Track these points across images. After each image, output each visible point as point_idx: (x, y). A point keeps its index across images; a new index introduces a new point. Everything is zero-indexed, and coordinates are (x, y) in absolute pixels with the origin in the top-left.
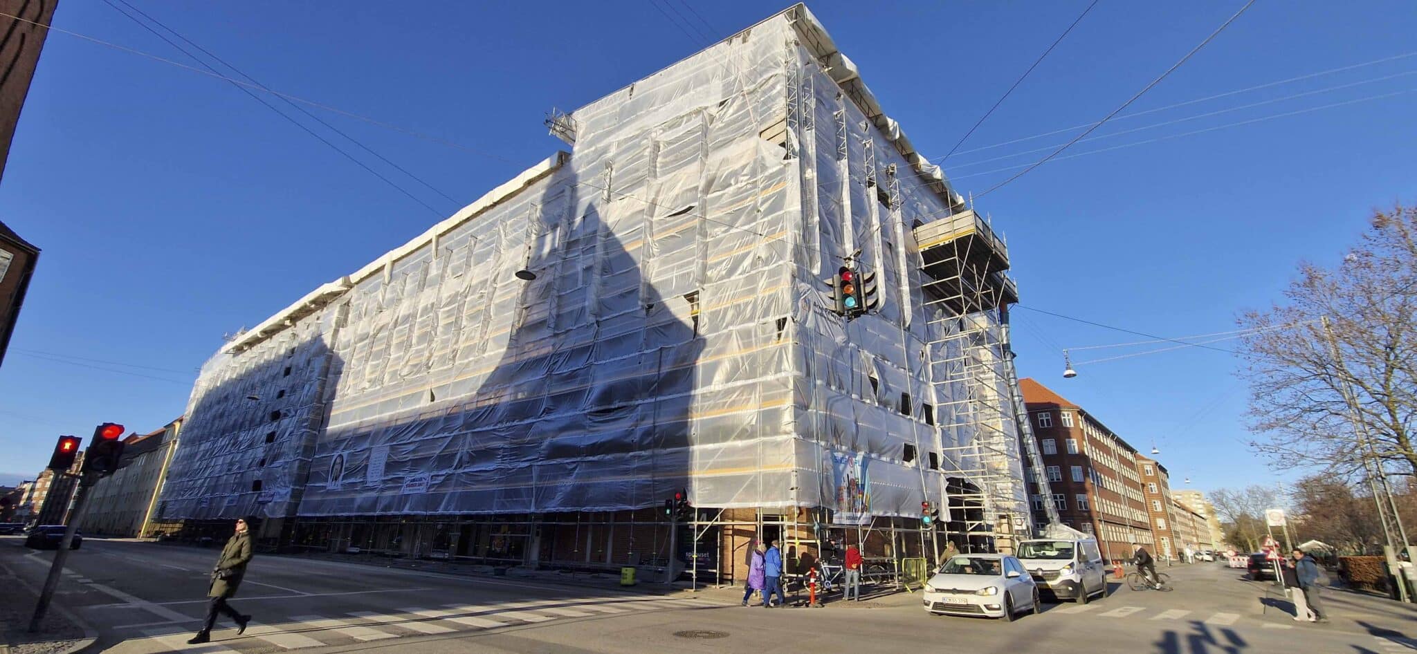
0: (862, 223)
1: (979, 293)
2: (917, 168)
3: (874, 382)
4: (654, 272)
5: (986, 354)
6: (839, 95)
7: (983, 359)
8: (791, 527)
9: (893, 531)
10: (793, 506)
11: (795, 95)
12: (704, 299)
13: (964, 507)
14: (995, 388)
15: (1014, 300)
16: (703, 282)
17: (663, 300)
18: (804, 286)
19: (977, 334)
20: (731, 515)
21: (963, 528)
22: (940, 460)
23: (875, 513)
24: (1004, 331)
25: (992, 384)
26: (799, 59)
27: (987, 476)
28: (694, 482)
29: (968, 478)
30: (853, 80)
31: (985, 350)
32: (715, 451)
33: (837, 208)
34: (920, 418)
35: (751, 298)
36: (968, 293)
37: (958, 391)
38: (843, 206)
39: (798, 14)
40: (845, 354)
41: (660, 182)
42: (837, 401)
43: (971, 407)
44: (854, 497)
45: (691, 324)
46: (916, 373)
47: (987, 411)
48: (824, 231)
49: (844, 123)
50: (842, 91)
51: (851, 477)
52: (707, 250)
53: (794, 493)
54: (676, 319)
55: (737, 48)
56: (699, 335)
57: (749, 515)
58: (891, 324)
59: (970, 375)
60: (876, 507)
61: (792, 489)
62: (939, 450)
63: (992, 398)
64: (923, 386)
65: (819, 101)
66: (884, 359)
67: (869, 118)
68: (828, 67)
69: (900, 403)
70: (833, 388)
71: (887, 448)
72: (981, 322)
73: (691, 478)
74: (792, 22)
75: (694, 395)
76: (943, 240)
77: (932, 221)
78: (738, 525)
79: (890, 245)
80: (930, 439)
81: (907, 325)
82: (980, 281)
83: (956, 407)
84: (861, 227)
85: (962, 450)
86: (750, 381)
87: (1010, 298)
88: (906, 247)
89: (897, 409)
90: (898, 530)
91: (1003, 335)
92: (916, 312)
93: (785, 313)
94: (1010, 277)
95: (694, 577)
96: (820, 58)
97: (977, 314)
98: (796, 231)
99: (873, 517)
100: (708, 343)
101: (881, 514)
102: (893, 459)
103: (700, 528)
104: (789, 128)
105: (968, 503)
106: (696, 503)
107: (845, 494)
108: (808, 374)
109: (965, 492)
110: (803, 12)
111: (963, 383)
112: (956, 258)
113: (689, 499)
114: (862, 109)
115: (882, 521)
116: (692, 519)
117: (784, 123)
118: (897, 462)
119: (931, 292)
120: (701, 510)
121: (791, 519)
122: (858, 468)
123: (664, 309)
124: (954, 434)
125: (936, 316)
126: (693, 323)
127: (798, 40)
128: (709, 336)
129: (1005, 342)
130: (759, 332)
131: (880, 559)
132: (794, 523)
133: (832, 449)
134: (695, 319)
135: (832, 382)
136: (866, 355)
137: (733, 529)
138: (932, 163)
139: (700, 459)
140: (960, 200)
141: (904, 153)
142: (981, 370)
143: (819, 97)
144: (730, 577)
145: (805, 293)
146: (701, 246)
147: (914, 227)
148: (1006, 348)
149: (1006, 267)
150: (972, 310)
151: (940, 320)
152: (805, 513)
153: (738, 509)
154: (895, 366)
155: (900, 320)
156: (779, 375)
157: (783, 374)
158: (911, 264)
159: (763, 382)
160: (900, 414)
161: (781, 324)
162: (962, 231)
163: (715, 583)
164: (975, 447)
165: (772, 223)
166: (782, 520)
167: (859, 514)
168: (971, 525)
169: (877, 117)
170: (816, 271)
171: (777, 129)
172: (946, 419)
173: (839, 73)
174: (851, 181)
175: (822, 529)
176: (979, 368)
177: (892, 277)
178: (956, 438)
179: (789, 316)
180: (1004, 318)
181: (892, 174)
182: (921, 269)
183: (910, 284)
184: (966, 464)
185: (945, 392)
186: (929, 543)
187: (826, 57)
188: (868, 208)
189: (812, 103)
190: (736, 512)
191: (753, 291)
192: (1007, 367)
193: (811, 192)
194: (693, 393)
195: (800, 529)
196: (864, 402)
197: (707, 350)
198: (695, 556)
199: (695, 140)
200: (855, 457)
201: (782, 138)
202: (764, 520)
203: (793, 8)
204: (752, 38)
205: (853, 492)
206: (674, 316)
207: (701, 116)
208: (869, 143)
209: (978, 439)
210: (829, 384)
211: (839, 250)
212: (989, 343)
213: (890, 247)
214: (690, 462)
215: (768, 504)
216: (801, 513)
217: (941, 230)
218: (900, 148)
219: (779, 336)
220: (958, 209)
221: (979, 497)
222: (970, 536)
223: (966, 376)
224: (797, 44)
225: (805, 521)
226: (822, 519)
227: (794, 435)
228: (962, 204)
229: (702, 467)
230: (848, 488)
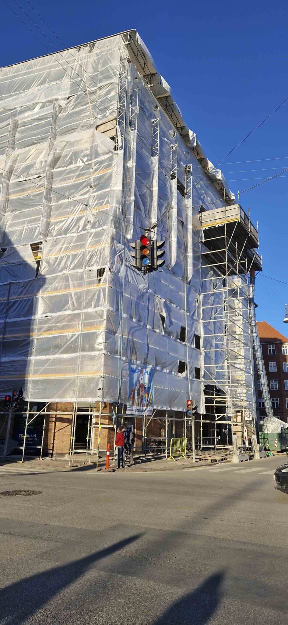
0: (165, 205)
1: (237, 262)
2: (206, 170)
3: (163, 319)
4: (8, 223)
5: (238, 304)
6: (157, 107)
7: (236, 307)
8: (97, 417)
9: (167, 419)
10: (99, 402)
11: (124, 101)
12: (45, 249)
13: (215, 405)
14: (242, 327)
15: (260, 269)
16: (46, 235)
17: (15, 246)
18: (120, 246)
19: (234, 290)
20: (55, 407)
21: (213, 418)
22: (202, 373)
23: (155, 407)
24: (251, 289)
25: (240, 324)
26: (129, 74)
27: (231, 385)
28: (29, 383)
29: (219, 386)
30: (167, 97)
31: (238, 301)
32: (47, 360)
33: (148, 192)
34: (191, 344)
35: (81, 251)
36: (230, 261)
37: (218, 327)
38: (152, 191)
39: (132, 38)
40: (144, 298)
41: (17, 153)
42: (137, 330)
43: (225, 338)
44: (142, 396)
45: (35, 266)
46: (192, 313)
47: (235, 342)
48: (137, 207)
49: (159, 129)
50: (159, 104)
51: (141, 382)
52: (50, 212)
53: (100, 393)
54: (25, 261)
55: (84, 55)
56: (41, 275)
57: (67, 407)
58: (178, 279)
59: (226, 317)
60: (157, 403)
61: (99, 389)
62: (202, 366)
63: (239, 333)
64: (195, 323)
65: (142, 109)
66: (171, 302)
67: (177, 128)
68: (151, 83)
69: (179, 333)
70: (134, 320)
71: (167, 364)
72: (237, 282)
73: (27, 380)
74: (126, 43)
75: (34, 319)
76: (218, 223)
77: (212, 209)
78: (60, 414)
79: (183, 223)
80: (197, 359)
81: (189, 280)
82: (239, 254)
83: (216, 338)
84: (164, 208)
85: (217, 367)
86: (76, 312)
87: (257, 267)
88: (193, 225)
89: (177, 337)
90: (170, 419)
91: (250, 292)
92: (196, 272)
93: (104, 265)
94: (259, 253)
95: (23, 452)
96: (145, 76)
97: (236, 276)
98: (117, 206)
99: (154, 410)
100: (48, 281)
101: (159, 408)
102: (171, 371)
103: (31, 416)
104: (118, 127)
105: (217, 402)
106: (29, 399)
107: (136, 394)
108: (118, 309)
109: (216, 395)
110: (135, 37)
111: (221, 322)
112: (225, 236)
113: (24, 395)
114: (172, 120)
115: (161, 413)
116: (26, 410)
117: (115, 122)
118: (173, 373)
119: (207, 259)
120: (32, 403)
121: (98, 411)
122: (147, 377)
123: (15, 253)
124: (213, 356)
125: (209, 276)
126: (36, 266)
127: (130, 58)
128: (48, 276)
129: (251, 297)
130: (85, 276)
131: (157, 438)
132: (99, 414)
133: (130, 362)
134: (38, 263)
135: (134, 315)
136: (160, 300)
137: (56, 417)
138: (217, 167)
139: (34, 366)
140: (233, 198)
141: (199, 158)
142: (234, 314)
143: (142, 106)
144: (51, 452)
145: (120, 252)
146: (46, 208)
147: (200, 212)
148: (251, 300)
149: (256, 246)
150: (232, 273)
151: (211, 278)
152: (108, 406)
153: (61, 403)
154: (178, 308)
155: (184, 276)
156: (97, 309)
157: (100, 308)
158: (196, 238)
159: (85, 313)
160: (179, 341)
161: (101, 272)
162: (230, 218)
163: (39, 456)
164: (226, 365)
165: (101, 197)
166: (91, 411)
167: (145, 408)
168: (218, 416)
169: (183, 128)
170: (129, 236)
171: (110, 125)
172: (208, 346)
173: (158, 91)
174: (160, 173)
175: (118, 418)
176: (233, 312)
177: (182, 246)
178: (214, 359)
179: (107, 267)
180: (252, 281)
181: (189, 172)
182: (202, 242)
183: (194, 252)
184: (219, 376)
185: (209, 327)
186: (190, 428)
187: (150, 77)
188: (169, 195)
189: (137, 109)
190: (59, 406)
191: (83, 246)
192: (250, 313)
193: (131, 178)
194: (33, 317)
195: (103, 418)
196: (155, 332)
197: (45, 286)
198: (25, 437)
199: (47, 124)
200: (146, 368)
201: (112, 133)
202: (78, 411)
203: (129, 32)
204: (96, 50)
205: (142, 393)
206: (22, 259)
207: (53, 105)
208: (175, 147)
209: (228, 360)
210: (131, 318)
211: (147, 223)
212: (241, 296)
213: (182, 224)
214: (27, 369)
215: (82, 400)
216: (105, 406)
217: (218, 216)
218: (196, 154)
219: (100, 280)
220: (231, 203)
221: (225, 398)
222: (217, 424)
223: (224, 317)
224: (129, 62)
225: (108, 412)
226: (119, 411)
227: (104, 352)
228: (234, 200)
229: (35, 372)
230: (139, 390)
